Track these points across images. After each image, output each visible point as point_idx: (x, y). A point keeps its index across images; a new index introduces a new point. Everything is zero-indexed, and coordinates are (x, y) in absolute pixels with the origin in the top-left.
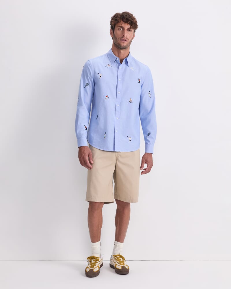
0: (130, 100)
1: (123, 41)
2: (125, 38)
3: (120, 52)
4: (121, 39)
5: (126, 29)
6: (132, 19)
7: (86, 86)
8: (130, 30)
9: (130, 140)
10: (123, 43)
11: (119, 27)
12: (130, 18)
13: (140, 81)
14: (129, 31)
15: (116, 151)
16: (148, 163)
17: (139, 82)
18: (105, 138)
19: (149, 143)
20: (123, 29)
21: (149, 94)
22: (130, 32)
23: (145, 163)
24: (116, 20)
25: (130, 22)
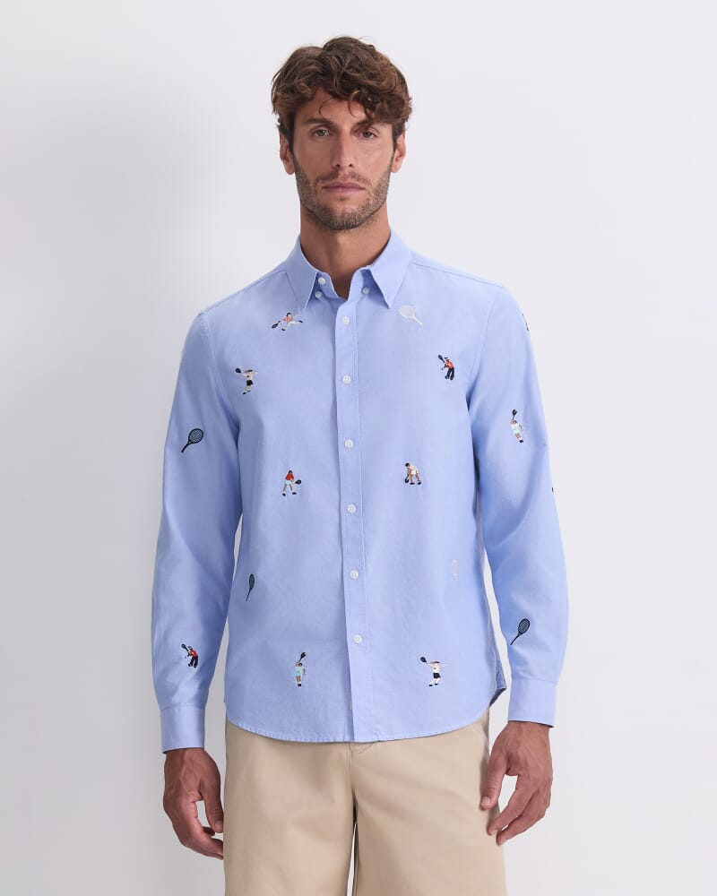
0: (409, 474)
1: (340, 193)
2: (345, 178)
3: (336, 244)
4: (328, 183)
5: (346, 128)
6: (372, 77)
7: (190, 442)
8: (371, 130)
9: (436, 676)
10: (342, 200)
11: (313, 125)
12: (358, 71)
13: (452, 370)
14: (367, 134)
15: (358, 739)
16: (521, 773)
17: (451, 374)
18: (298, 678)
19: (524, 671)
20: (333, 130)
21: (514, 426)
22: (370, 143)
23: (507, 773)
24: (292, 90)
25: (364, 90)
